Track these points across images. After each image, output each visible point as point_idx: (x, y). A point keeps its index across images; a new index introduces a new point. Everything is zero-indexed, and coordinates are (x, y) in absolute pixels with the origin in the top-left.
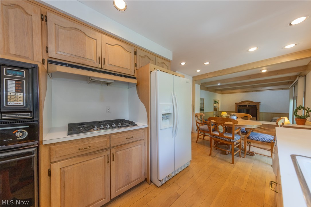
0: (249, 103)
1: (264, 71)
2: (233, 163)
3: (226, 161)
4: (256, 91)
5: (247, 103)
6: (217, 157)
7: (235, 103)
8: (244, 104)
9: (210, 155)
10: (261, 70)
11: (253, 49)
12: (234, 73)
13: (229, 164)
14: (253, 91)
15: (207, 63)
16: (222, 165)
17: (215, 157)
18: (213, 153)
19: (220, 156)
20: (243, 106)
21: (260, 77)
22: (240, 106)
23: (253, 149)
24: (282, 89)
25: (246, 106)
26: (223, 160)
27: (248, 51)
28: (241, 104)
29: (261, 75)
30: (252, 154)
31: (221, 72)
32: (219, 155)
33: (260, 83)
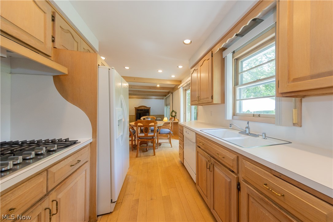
0: (144, 108)
1: (158, 86)
2: (154, 155)
3: (149, 156)
4: (148, 98)
5: (143, 108)
6: (142, 156)
7: (135, 108)
8: (140, 108)
9: (137, 157)
10: (157, 85)
11: (160, 71)
12: (144, 83)
13: (152, 157)
14: (146, 98)
15: (127, 68)
16: (149, 160)
17: (140, 156)
18: (139, 155)
19: (144, 154)
20: (141, 110)
21: (155, 89)
22: (138, 110)
23: (160, 141)
24: (160, 99)
25: (142, 110)
26: (147, 156)
27: (158, 71)
28: (139, 109)
29: (155, 88)
30: (160, 144)
31: (134, 79)
32: (142, 154)
33: (153, 93)
